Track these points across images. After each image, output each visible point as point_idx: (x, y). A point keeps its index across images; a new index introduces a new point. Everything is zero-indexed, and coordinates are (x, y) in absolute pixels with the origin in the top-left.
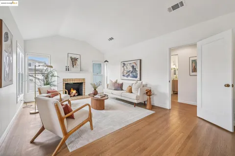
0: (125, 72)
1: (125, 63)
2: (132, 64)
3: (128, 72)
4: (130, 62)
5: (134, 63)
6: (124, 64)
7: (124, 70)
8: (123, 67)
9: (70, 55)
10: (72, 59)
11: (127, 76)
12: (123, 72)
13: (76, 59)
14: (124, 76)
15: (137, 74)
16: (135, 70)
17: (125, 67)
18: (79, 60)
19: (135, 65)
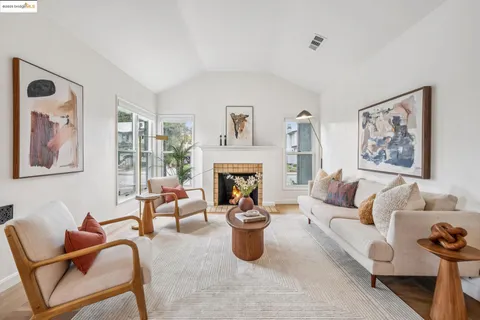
0: (370, 143)
1: (370, 110)
2: (394, 113)
3: (380, 142)
4: (385, 106)
5: (402, 105)
6: (367, 115)
7: (367, 136)
8: (364, 126)
9: (231, 110)
10: (234, 117)
11: (377, 159)
12: (365, 143)
13: (243, 118)
14: (366, 157)
15: (412, 149)
16: (406, 134)
17: (370, 127)
18: (249, 119)
19: (402, 114)
